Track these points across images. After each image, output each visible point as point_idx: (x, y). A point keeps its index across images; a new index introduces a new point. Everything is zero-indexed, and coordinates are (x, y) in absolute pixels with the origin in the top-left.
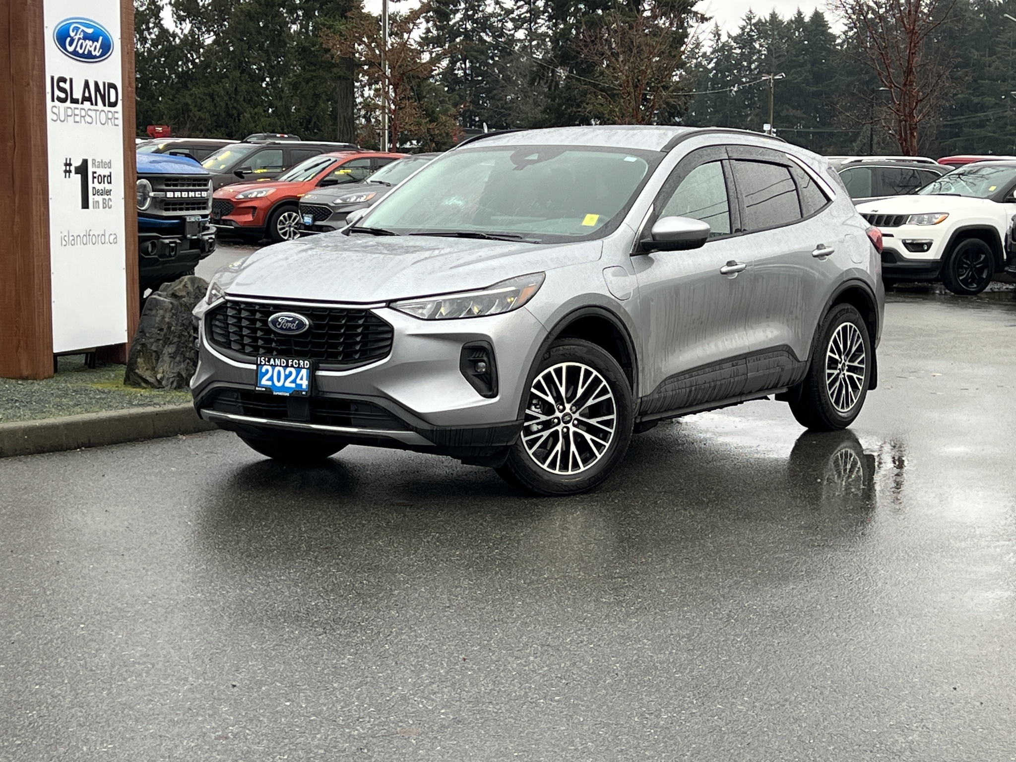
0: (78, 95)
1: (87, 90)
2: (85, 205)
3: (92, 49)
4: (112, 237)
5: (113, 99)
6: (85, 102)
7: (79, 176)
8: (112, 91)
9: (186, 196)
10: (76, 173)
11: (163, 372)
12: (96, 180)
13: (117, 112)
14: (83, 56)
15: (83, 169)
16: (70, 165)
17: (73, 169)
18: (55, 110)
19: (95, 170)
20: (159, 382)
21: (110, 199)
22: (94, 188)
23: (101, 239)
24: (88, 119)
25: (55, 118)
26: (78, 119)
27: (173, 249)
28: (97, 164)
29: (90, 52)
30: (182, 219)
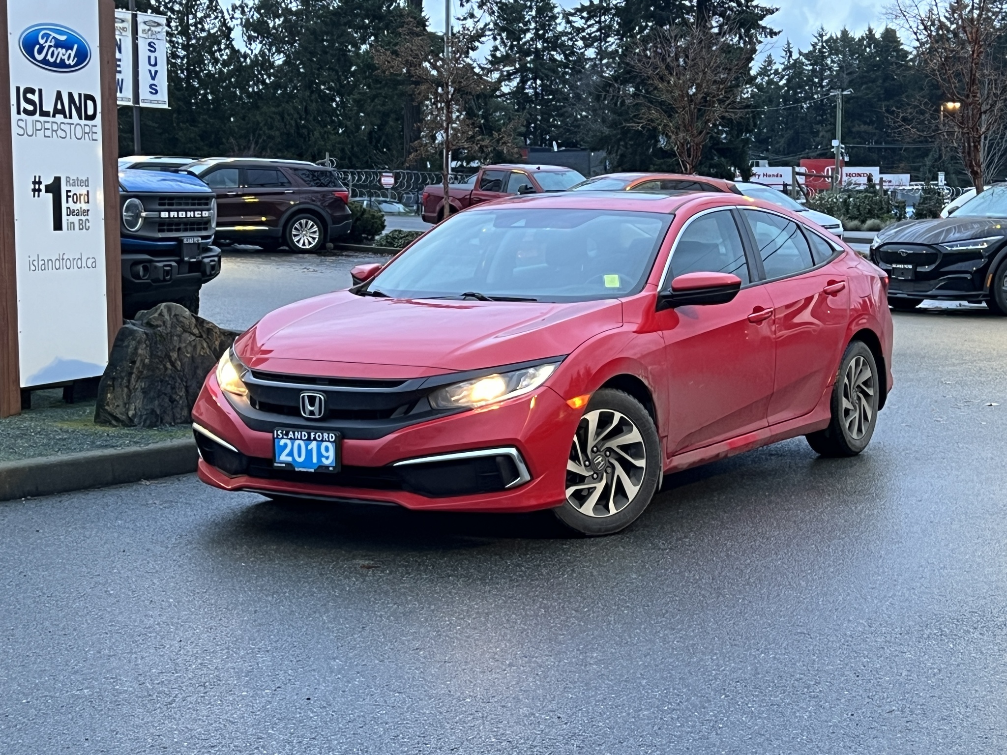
0: (48, 107)
1: (59, 102)
2: (58, 226)
3: (66, 57)
4: (90, 262)
5: (90, 112)
6: (57, 115)
7: (50, 195)
8: (90, 103)
9: (184, 216)
10: (47, 191)
11: (135, 409)
12: (70, 199)
13: (96, 126)
14: (54, 64)
15: (54, 188)
16: (40, 183)
17: (43, 187)
18: (21, 123)
19: (69, 188)
20: (131, 420)
21: (87, 219)
22: (68, 208)
23: (77, 263)
24: (60, 133)
25: (21, 132)
26: (48, 133)
27: (167, 273)
28: (71, 182)
29: (62, 60)
30: (179, 240)
